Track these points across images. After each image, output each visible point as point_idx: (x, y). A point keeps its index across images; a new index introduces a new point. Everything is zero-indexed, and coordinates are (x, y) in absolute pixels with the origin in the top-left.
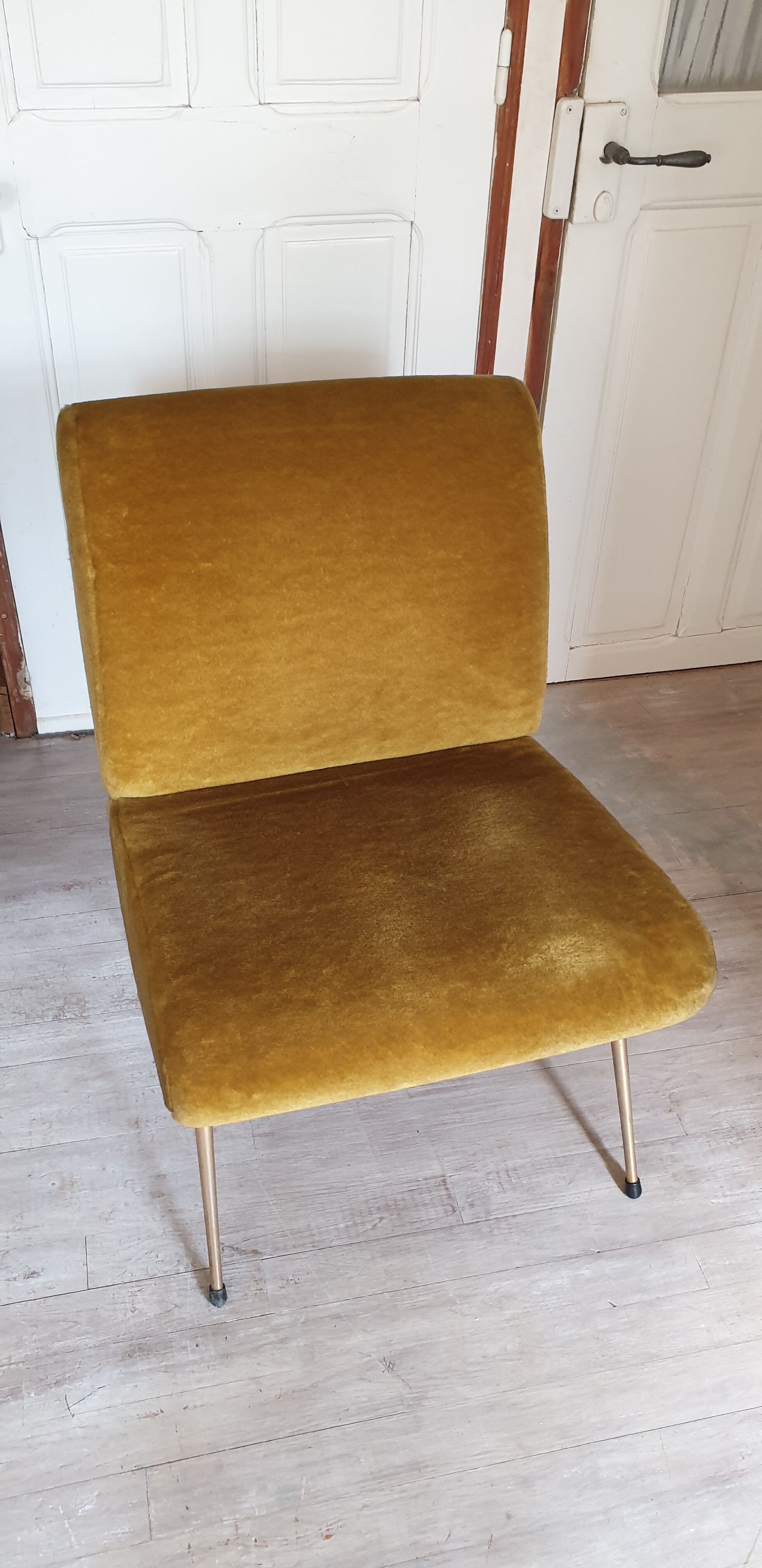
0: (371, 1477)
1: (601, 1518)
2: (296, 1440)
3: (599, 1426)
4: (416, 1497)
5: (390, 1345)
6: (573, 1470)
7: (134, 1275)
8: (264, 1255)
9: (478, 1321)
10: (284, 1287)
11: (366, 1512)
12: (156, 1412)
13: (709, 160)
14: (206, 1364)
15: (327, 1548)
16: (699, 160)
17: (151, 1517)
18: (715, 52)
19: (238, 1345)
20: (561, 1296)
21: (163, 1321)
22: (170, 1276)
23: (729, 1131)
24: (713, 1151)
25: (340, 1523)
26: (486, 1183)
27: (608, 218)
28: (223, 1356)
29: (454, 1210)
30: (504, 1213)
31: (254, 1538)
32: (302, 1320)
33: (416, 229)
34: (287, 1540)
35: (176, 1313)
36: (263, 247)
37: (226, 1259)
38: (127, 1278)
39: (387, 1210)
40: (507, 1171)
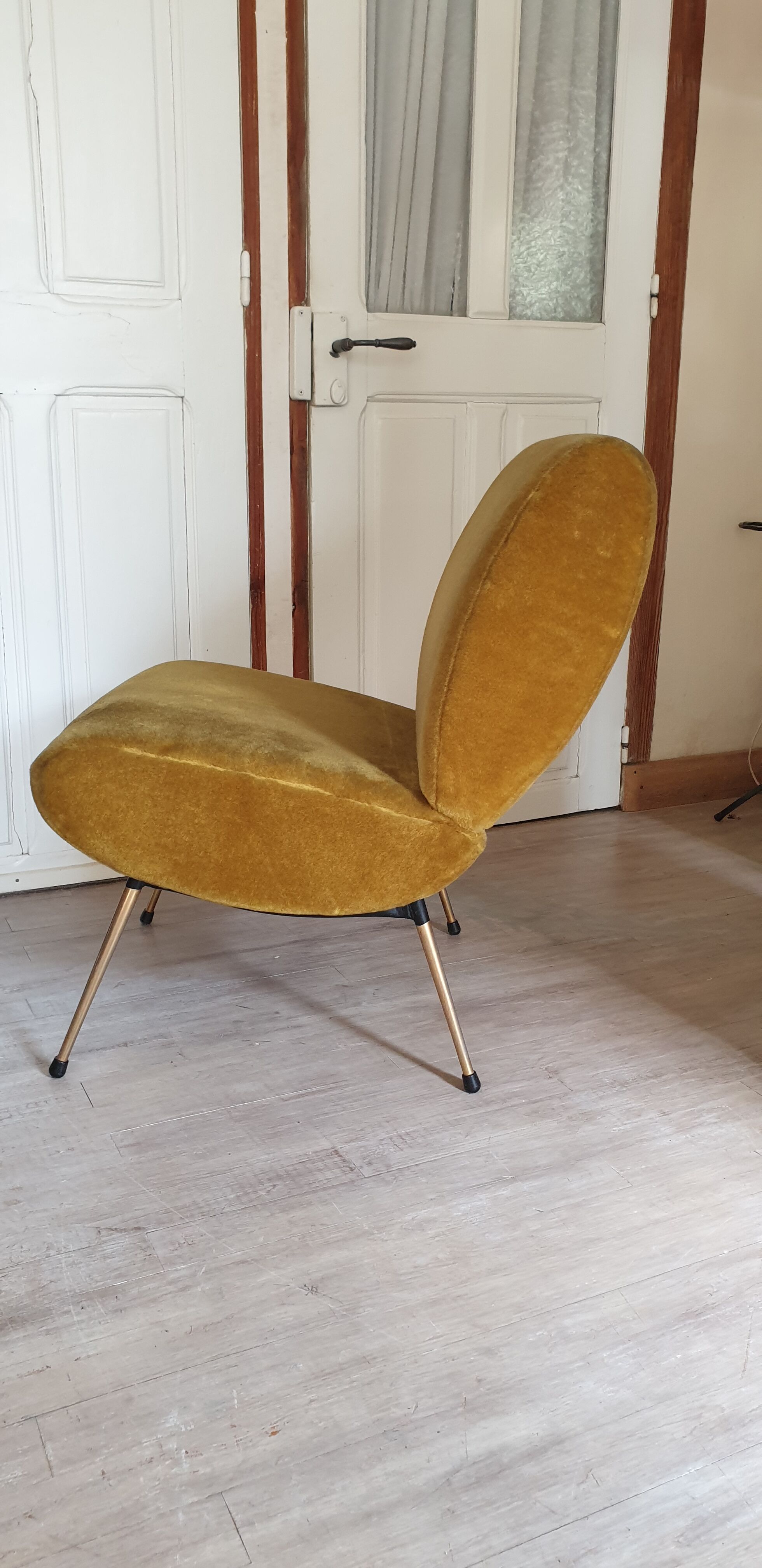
0: (313, 1376)
1: (581, 1364)
2: (217, 1363)
4: (370, 1384)
5: (309, 1274)
6: (538, 1334)
8: (149, 1229)
9: (400, 1243)
10: (176, 1250)
11: (313, 1405)
12: (40, 1369)
13: (415, 346)
14: (97, 1321)
15: (274, 1443)
16: (407, 344)
17: (49, 1458)
18: (404, 288)
19: (132, 1300)
20: (484, 1212)
21: (37, 1295)
22: (39, 1261)
23: (612, 1084)
24: (601, 1098)
25: (285, 1420)
26: (381, 1147)
27: (343, 401)
28: (116, 1311)
29: (352, 1170)
30: (406, 1164)
31: (184, 1451)
32: (203, 1269)
33: (187, 403)
34: (225, 1445)
35: (52, 1287)
36: (56, 411)
37: (104, 1239)
39: (279, 1179)
40: (400, 1136)
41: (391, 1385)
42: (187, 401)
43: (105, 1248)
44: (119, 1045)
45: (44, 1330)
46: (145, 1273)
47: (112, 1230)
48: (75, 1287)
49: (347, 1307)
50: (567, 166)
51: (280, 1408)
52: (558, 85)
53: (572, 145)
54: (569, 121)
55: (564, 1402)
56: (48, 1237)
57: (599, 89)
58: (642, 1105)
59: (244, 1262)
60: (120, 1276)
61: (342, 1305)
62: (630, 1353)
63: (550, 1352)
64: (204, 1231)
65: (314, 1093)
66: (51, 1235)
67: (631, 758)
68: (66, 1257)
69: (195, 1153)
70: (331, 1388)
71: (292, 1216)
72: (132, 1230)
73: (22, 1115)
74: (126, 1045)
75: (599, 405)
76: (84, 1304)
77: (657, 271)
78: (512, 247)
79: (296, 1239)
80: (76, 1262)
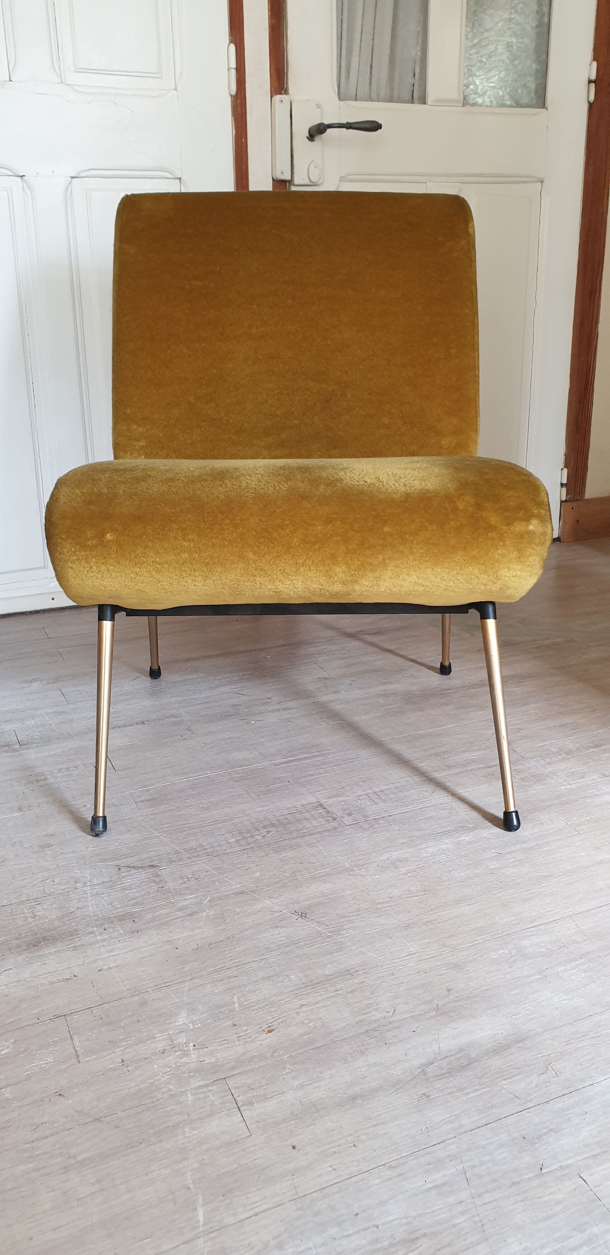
0: (303, 985)
1: (539, 977)
2: (220, 974)
3: (514, 923)
4: (352, 992)
5: (299, 903)
6: (500, 952)
7: (31, 895)
8: (162, 867)
9: (377, 878)
10: (185, 883)
11: (304, 1009)
12: (69, 978)
13: (381, 128)
14: (116, 940)
15: (271, 1039)
16: (374, 127)
17: (76, 1048)
18: (371, 77)
19: (146, 923)
20: (449, 854)
21: (66, 920)
22: (68, 892)
23: (558, 752)
24: (549, 764)
25: (280, 1020)
26: (359, 801)
27: (319, 181)
28: (133, 932)
29: (335, 819)
30: (380, 815)
31: (192, 1044)
32: (208, 899)
33: (184, 183)
34: (228, 1040)
35: (79, 913)
36: (72, 191)
37: (123, 874)
38: (24, 898)
39: (272, 826)
40: (375, 793)
41: (372, 993)
42: (184, 181)
43: (124, 882)
44: (137, 724)
45: (72, 946)
46: (157, 902)
47: (130, 867)
48: (98, 913)
49: (332, 929)
51: (276, 1010)
55: (525, 1008)
56: (76, 873)
58: (585, 769)
59: (243, 893)
60: (136, 904)
61: (327, 927)
62: (582, 968)
63: (511, 967)
64: (209, 868)
65: (300, 759)
66: (79, 871)
67: (569, 496)
68: (90, 889)
69: (201, 806)
70: (319, 995)
71: (284, 856)
72: (147, 867)
73: (55, 777)
74: (143, 723)
75: (542, 185)
76: (106, 926)
77: (595, 59)
78: (467, 39)
79: (288, 875)
80: (99, 893)
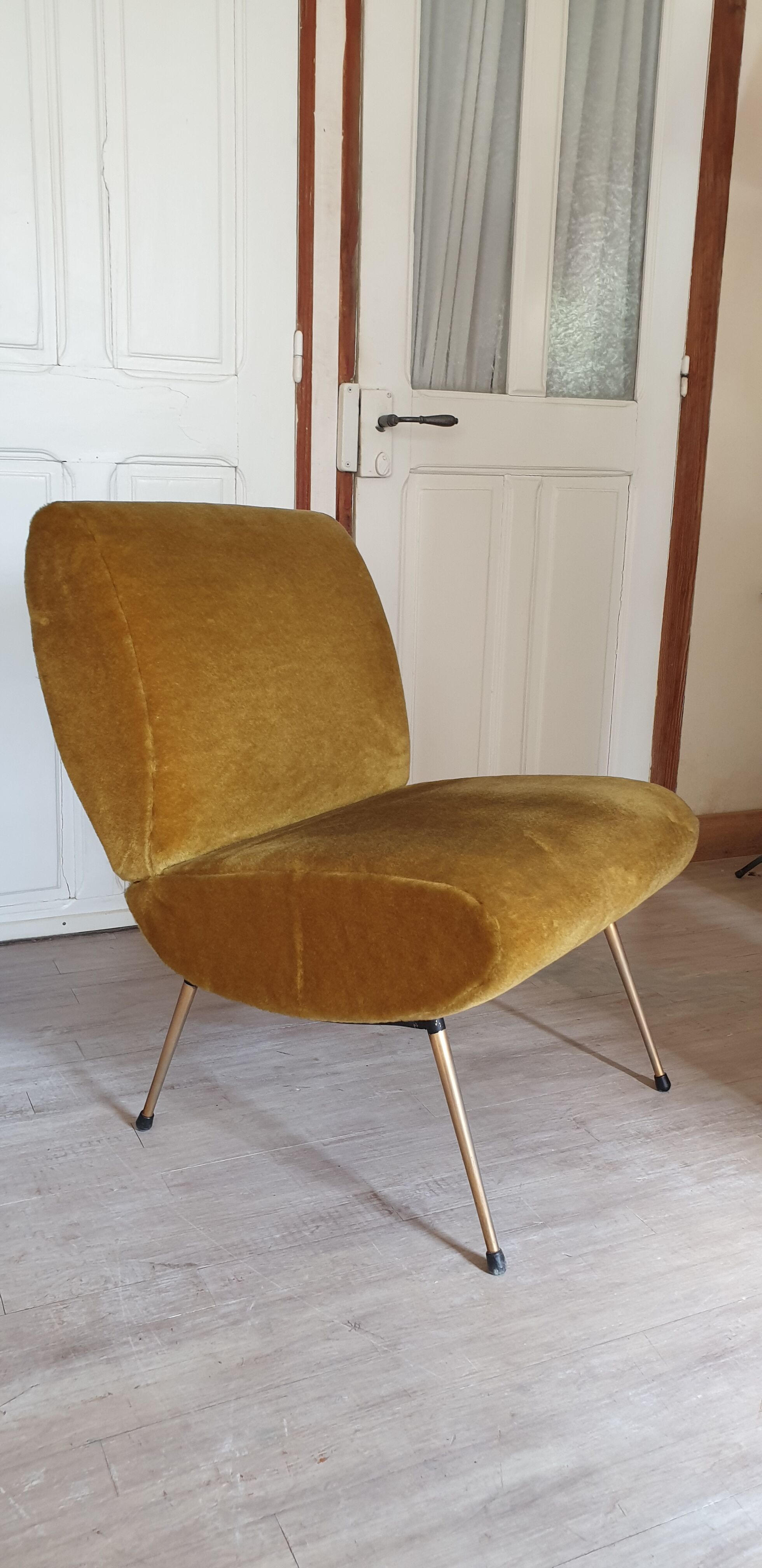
0: (358, 1408)
1: (607, 1401)
2: (268, 1393)
3: (583, 1338)
4: (410, 1416)
5: (352, 1311)
6: (567, 1372)
7: (57, 1296)
8: (200, 1266)
9: (437, 1283)
10: (226, 1285)
11: (358, 1435)
12: (103, 1396)
13: (457, 423)
14: (154, 1352)
15: (322, 1470)
16: (449, 421)
17: (113, 1478)
18: (447, 366)
19: (186, 1332)
20: (516, 1256)
21: (97, 1327)
22: (98, 1294)
23: (637, 1135)
24: (626, 1149)
25: (333, 1448)
26: (418, 1192)
27: (387, 473)
28: (171, 1342)
29: (391, 1213)
30: (442, 1209)
31: (239, 1475)
32: (252, 1305)
33: (240, 472)
34: (277, 1470)
35: (111, 1319)
36: (116, 479)
37: (158, 1274)
38: (49, 1300)
39: (322, 1220)
40: (436, 1182)
43: (160, 1283)
44: (166, 1088)
45: (105, 1359)
46: (198, 1307)
47: (166, 1265)
48: (133, 1319)
49: (388, 1343)
50: (604, 254)
51: (328, 1437)
52: (596, 180)
53: (609, 234)
54: (605, 213)
55: (592, 1437)
56: (106, 1271)
57: (635, 184)
58: (665, 1156)
59: (290, 1298)
60: (174, 1310)
61: (383, 1341)
62: (653, 1392)
63: (579, 1389)
64: (252, 1269)
65: (352, 1138)
66: (108, 1269)
69: (241, 1193)
70: (376, 1419)
71: (335, 1256)
72: (184, 1265)
73: (76, 1153)
74: (173, 1087)
75: (630, 478)
76: (142, 1335)
77: (688, 353)
78: (551, 328)
79: (340, 1278)
80: (132, 1295)
